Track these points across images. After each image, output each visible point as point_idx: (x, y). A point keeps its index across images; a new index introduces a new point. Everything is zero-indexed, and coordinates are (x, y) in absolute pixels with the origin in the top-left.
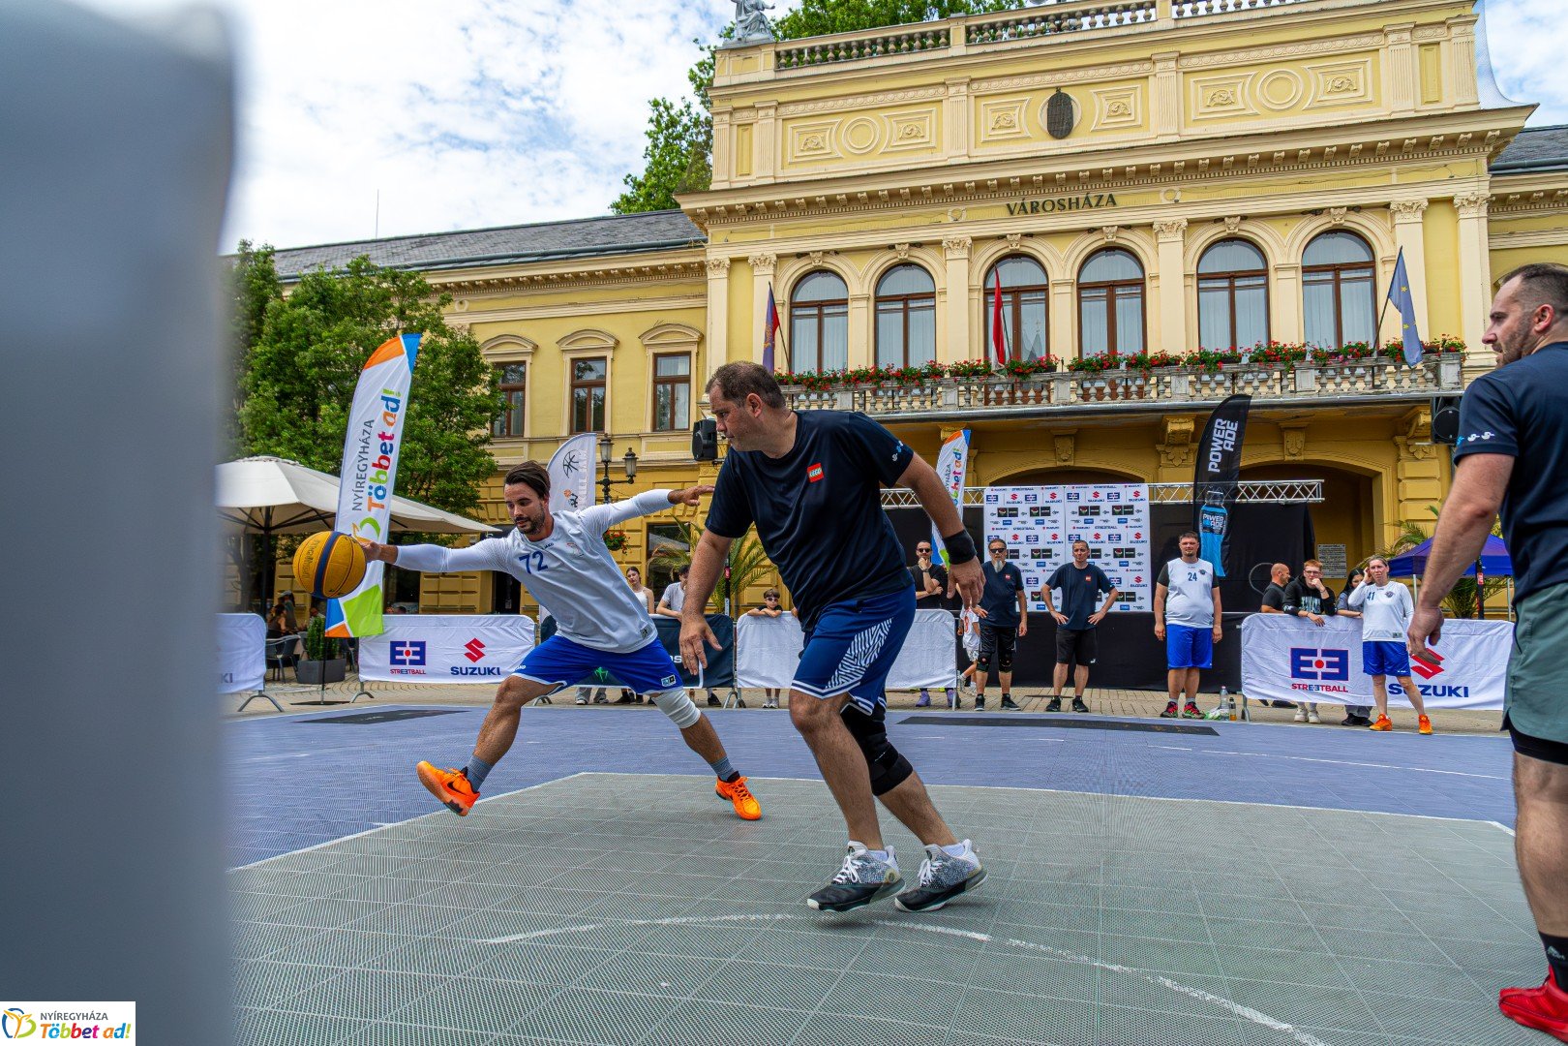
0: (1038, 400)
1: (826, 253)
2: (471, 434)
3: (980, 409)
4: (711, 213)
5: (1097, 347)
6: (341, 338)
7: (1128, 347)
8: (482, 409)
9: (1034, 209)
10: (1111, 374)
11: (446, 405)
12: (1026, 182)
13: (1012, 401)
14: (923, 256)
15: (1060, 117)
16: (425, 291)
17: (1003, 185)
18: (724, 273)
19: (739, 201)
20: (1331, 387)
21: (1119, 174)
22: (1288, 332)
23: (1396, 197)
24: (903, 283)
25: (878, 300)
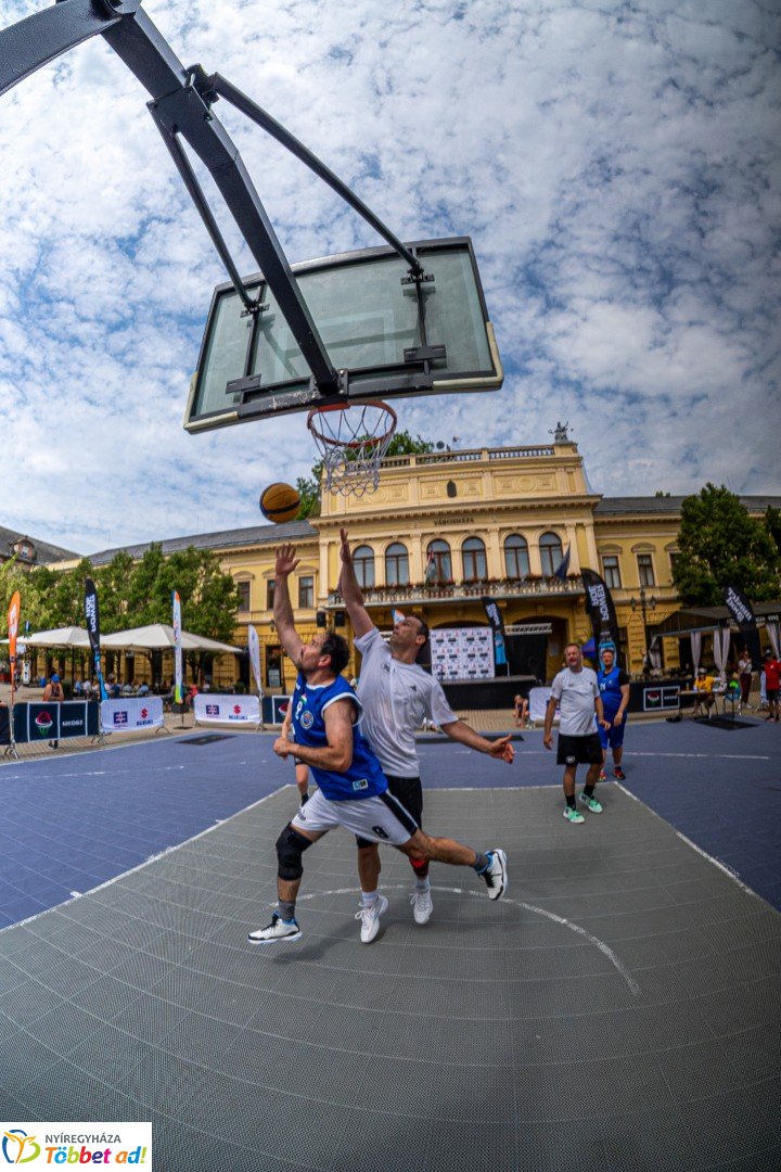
0: (449, 596)
1: (366, 540)
2: (230, 611)
3: (427, 600)
4: (321, 525)
5: (470, 576)
6: (184, 577)
7: (481, 576)
8: (234, 602)
9: (444, 523)
10: (475, 585)
11: (221, 601)
12: (441, 514)
13: (440, 596)
14: (402, 540)
15: (452, 490)
16: (213, 557)
17: (432, 514)
18: (326, 548)
19: (332, 521)
20: (551, 589)
21: (474, 511)
22: (536, 570)
23: (567, 522)
24: (395, 551)
25: (386, 557)
